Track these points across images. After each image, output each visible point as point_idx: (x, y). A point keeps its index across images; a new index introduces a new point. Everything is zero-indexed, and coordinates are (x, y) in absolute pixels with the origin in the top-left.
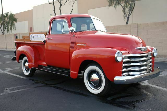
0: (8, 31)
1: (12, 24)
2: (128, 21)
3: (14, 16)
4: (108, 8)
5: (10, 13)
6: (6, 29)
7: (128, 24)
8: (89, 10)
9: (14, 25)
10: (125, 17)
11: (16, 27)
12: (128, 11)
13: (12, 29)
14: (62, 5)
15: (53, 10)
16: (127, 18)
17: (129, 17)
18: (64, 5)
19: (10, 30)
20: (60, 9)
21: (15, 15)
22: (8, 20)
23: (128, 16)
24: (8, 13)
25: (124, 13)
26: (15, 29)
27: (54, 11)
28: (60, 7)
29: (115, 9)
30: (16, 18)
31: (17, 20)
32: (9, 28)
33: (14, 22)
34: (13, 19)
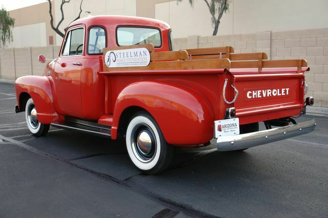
1: (6, 29)
2: (216, 28)
3: (7, 14)
4: (178, 4)
7: (217, 34)
9: (9, 31)
11: (13, 36)
13: (5, 39)
14: (65, 2)
15: (49, 10)
17: (218, 22)
18: (69, 2)
19: (1, 41)
20: (61, 9)
21: (10, 14)
23: (217, 20)
26: (11, 40)
27: (50, 12)
28: (61, 6)
29: (191, 5)
30: (12, 17)
31: (15, 22)
33: (9, 26)
34: (6, 21)
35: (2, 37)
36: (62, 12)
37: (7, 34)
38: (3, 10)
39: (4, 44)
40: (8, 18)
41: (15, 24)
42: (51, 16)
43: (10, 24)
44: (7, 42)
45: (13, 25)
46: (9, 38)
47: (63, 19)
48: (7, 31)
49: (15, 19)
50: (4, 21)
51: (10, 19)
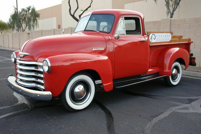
0: (30, 28)
1: (35, 20)
2: (171, 17)
5: (32, 7)
6: (28, 26)
8: (125, 4)
10: (168, 14)
12: (173, 5)
13: (34, 26)
16: (171, 14)
17: (173, 14)
19: (32, 27)
22: (30, 15)
23: (172, 12)
24: (30, 7)
25: (167, 8)
26: (37, 26)
30: (39, 13)
31: (40, 15)
32: (31, 24)
33: (37, 18)
34: (35, 15)
35: (33, 24)
36: (77, 3)
37: (35, 22)
38: (33, 8)
39: (33, 29)
40: (36, 13)
41: (40, 17)
42: (70, 6)
43: (37, 17)
44: (35, 28)
45: (39, 17)
46: (36, 25)
47: (78, 8)
48: (36, 21)
49: (40, 14)
50: (34, 15)
51: (37, 14)
